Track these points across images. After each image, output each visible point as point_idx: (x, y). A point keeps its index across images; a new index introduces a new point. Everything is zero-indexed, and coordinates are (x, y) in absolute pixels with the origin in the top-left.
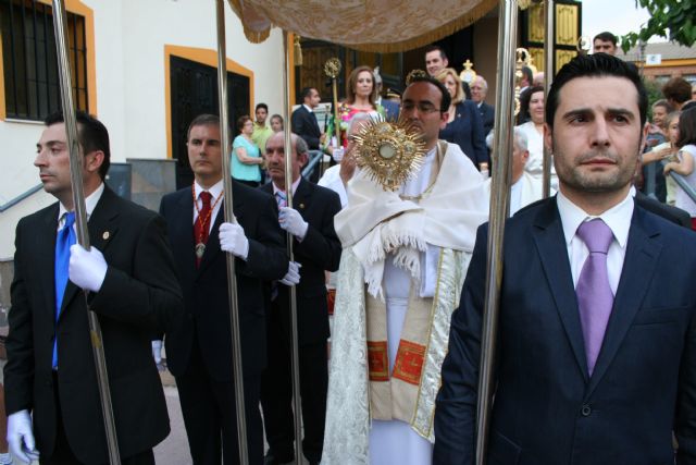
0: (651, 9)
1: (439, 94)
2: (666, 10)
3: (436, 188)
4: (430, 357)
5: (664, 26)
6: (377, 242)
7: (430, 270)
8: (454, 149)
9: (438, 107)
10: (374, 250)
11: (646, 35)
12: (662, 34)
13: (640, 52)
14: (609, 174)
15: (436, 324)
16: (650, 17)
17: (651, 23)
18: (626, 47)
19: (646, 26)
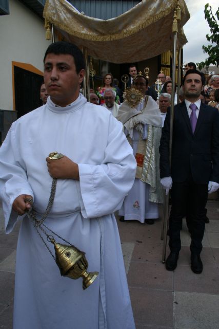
0: (209, 53)
1: (145, 80)
2: (215, 54)
3: (146, 108)
4: (146, 157)
5: (215, 60)
6: (131, 122)
7: (146, 131)
8: (150, 97)
9: (145, 84)
10: (131, 125)
11: (208, 63)
12: (214, 63)
13: (206, 70)
14: (195, 92)
15: (147, 147)
16: (209, 56)
17: (209, 58)
18: (200, 67)
19: (207, 60)
